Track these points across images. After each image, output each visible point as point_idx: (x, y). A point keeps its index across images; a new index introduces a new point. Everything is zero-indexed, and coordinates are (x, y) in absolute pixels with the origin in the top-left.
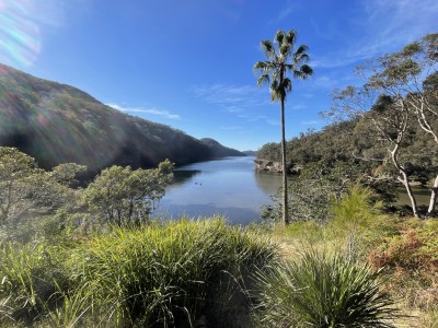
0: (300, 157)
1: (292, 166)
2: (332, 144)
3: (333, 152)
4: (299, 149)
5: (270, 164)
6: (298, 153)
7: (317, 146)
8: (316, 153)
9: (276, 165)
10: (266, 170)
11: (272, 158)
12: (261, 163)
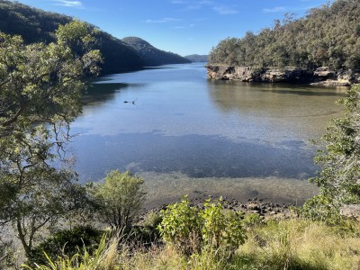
0: (277, 57)
1: (263, 71)
2: (322, 36)
3: (325, 46)
4: (274, 45)
5: (230, 70)
6: (274, 51)
7: (301, 39)
8: (300, 50)
9: (239, 70)
10: (225, 79)
11: (234, 61)
12: (216, 69)
